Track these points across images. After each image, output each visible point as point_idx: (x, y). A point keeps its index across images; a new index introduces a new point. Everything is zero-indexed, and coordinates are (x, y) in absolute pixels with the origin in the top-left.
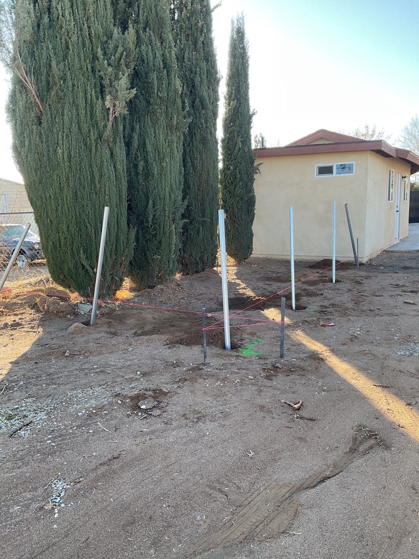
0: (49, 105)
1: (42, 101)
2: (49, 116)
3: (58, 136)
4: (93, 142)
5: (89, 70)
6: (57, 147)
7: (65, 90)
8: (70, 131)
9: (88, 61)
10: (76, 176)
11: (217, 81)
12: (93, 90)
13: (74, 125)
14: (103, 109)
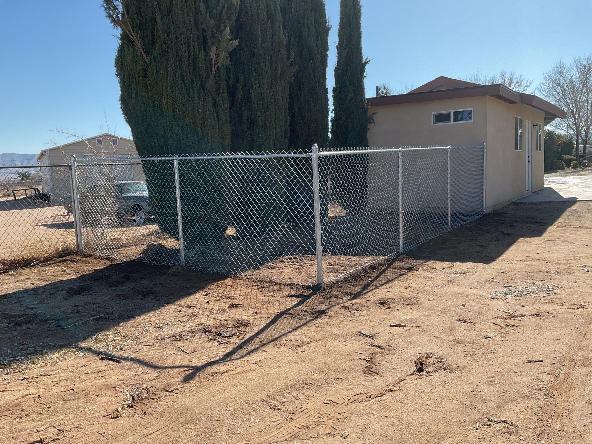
0: (154, 58)
1: (147, 54)
2: (154, 67)
3: (162, 87)
4: (196, 92)
5: (192, 23)
6: (161, 98)
7: (169, 43)
8: (174, 82)
9: (191, 15)
10: (179, 125)
11: (326, 31)
12: (196, 42)
13: (177, 76)
14: (205, 60)
